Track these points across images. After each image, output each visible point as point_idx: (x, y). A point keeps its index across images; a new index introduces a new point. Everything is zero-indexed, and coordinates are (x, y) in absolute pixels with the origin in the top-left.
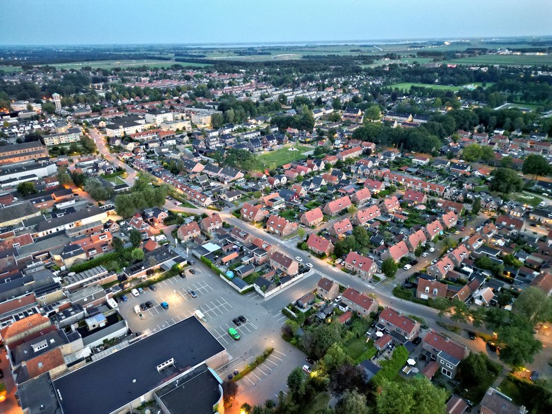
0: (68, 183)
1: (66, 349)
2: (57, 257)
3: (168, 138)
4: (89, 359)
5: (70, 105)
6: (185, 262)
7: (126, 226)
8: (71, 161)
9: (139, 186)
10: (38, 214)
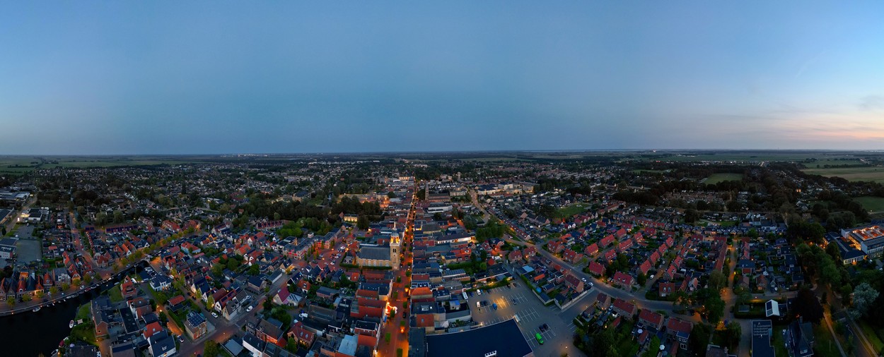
0: (456, 217)
1: (438, 316)
2: (443, 257)
3: (509, 198)
4: (446, 330)
5: (464, 178)
6: (511, 277)
7: (479, 247)
8: (459, 205)
9: (490, 224)
10: (440, 231)
